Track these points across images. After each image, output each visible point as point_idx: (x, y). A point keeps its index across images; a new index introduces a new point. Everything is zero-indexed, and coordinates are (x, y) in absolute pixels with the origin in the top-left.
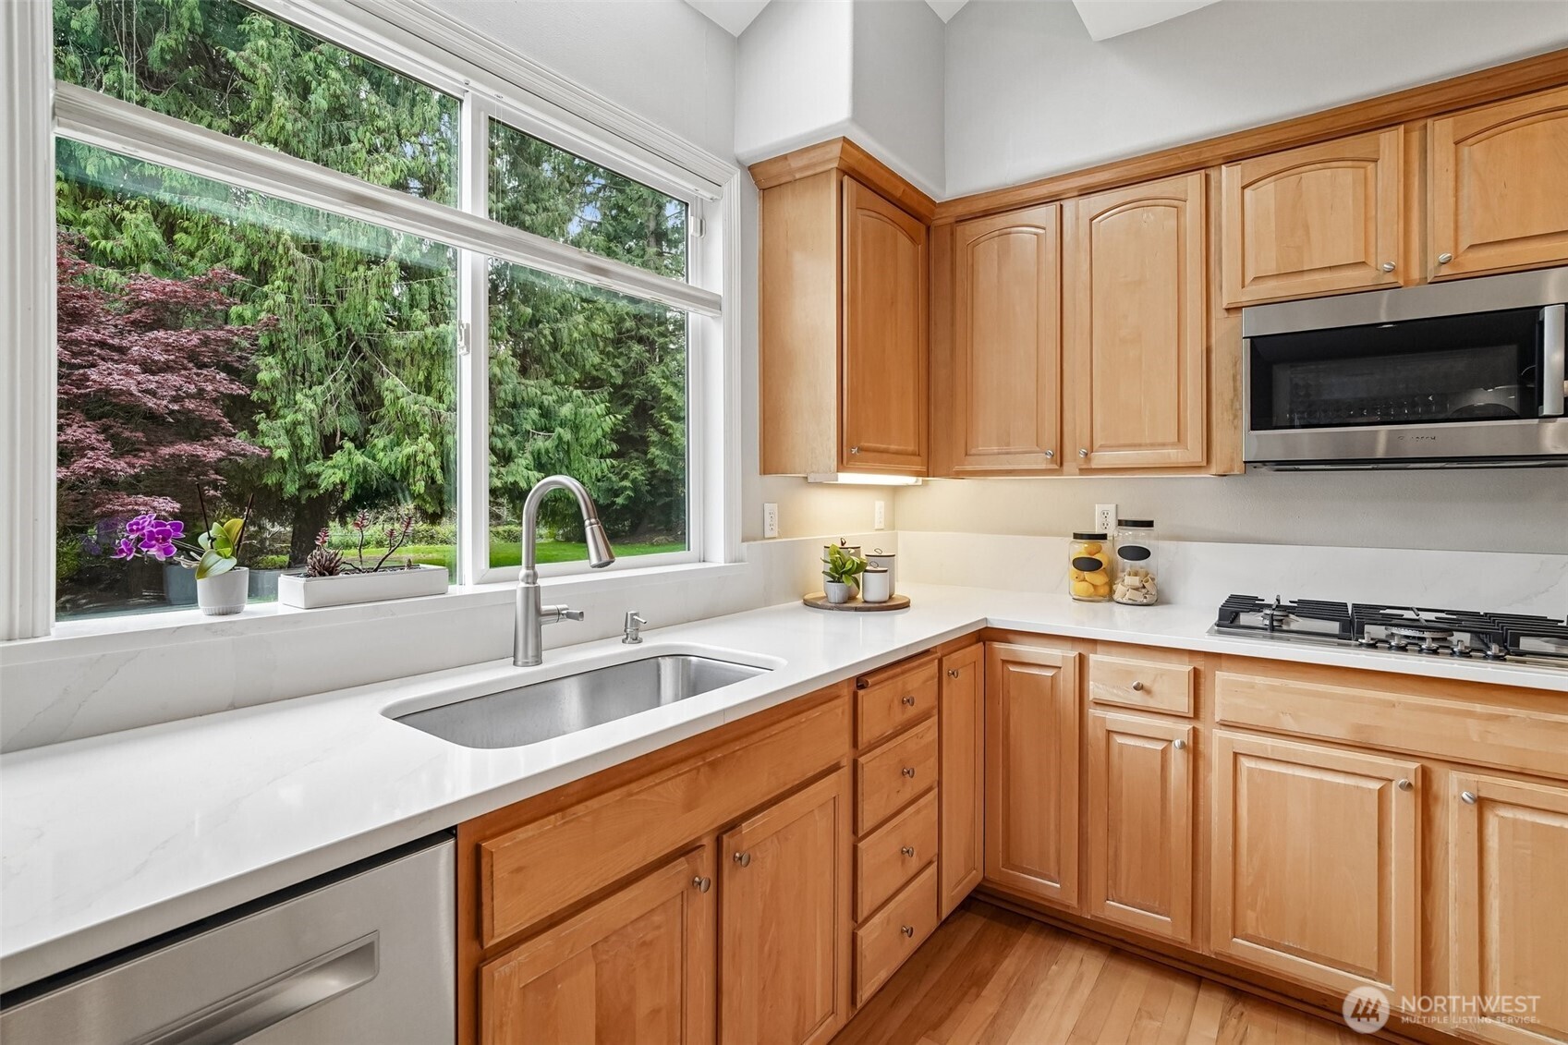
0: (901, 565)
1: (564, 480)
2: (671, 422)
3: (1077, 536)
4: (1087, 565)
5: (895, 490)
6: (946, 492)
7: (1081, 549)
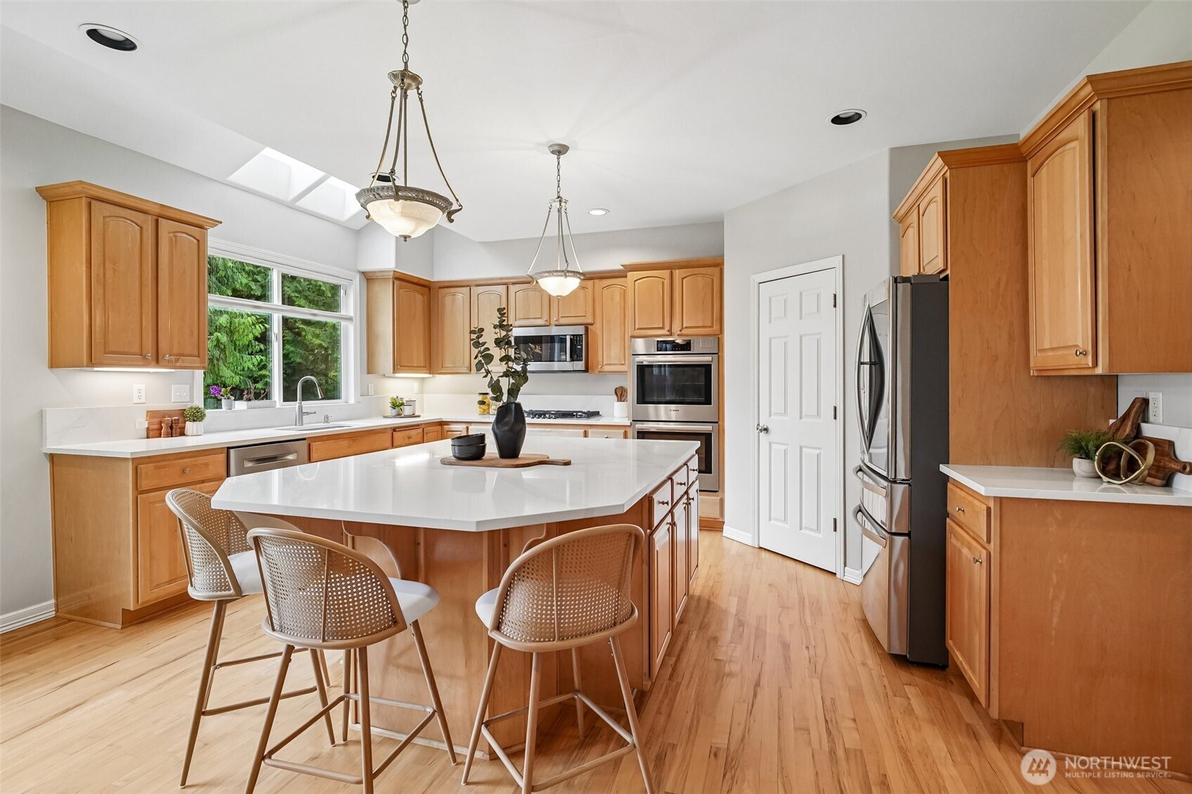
0: (417, 404)
1: (312, 378)
2: (304, 327)
3: (481, 394)
4: (482, 403)
5: (423, 379)
6: (441, 380)
7: (480, 398)
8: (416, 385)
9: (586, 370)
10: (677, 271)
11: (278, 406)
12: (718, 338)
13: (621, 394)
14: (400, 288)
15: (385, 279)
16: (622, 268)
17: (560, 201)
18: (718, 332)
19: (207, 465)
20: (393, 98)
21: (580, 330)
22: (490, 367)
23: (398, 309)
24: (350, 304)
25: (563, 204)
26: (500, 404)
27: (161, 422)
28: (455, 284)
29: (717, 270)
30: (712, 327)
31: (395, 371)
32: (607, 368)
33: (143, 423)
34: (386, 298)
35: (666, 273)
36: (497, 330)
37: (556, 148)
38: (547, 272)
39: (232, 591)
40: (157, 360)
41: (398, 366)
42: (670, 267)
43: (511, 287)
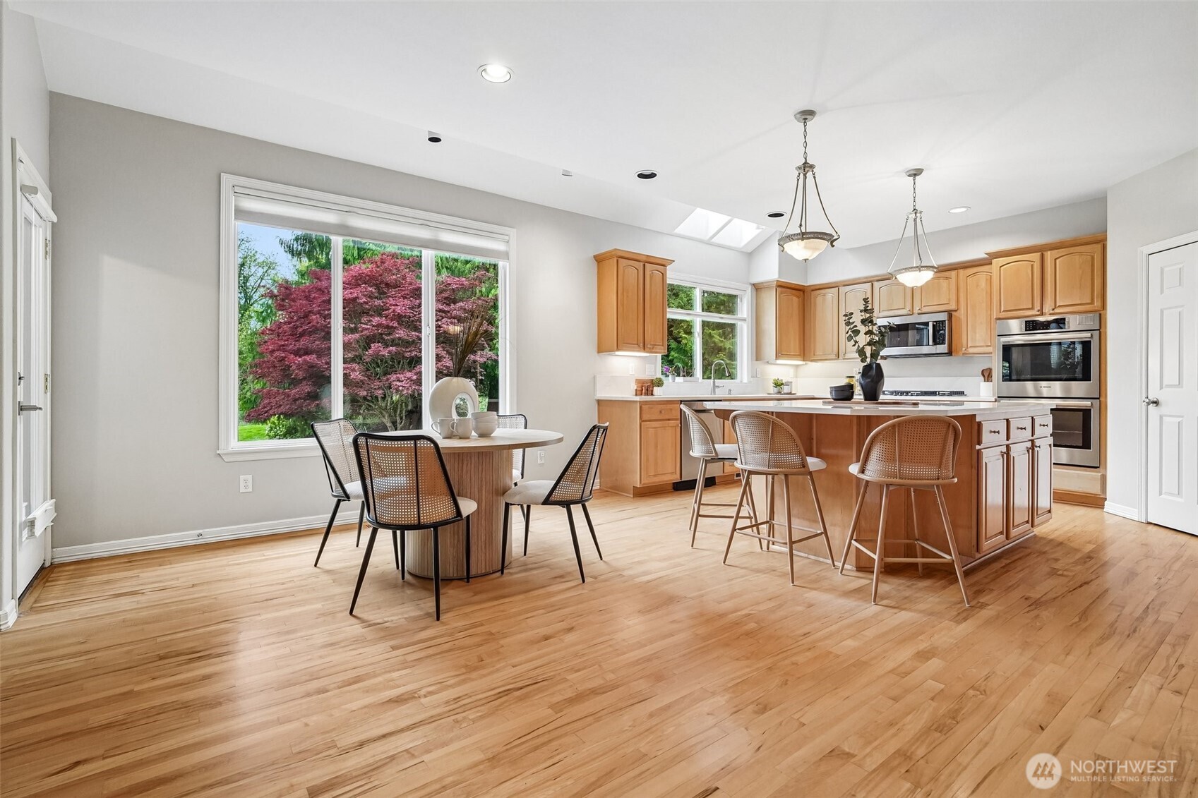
8: (792, 371)
9: (950, 353)
10: (1049, 252)
11: (700, 381)
12: (1100, 314)
13: (987, 375)
14: (781, 293)
15: (769, 288)
16: (986, 256)
17: (916, 213)
18: (1100, 308)
19: (671, 409)
20: (798, 180)
21: (943, 317)
22: (857, 338)
23: (780, 310)
24: (744, 308)
25: (918, 215)
26: (865, 364)
27: (642, 386)
28: (827, 286)
29: (1099, 246)
30: (1092, 303)
31: (777, 357)
32: (971, 350)
33: (634, 387)
34: (770, 302)
35: (1036, 256)
36: (863, 314)
37: (912, 172)
38: (904, 269)
39: (714, 454)
40: (644, 348)
41: (779, 354)
42: (1041, 250)
43: (876, 284)
